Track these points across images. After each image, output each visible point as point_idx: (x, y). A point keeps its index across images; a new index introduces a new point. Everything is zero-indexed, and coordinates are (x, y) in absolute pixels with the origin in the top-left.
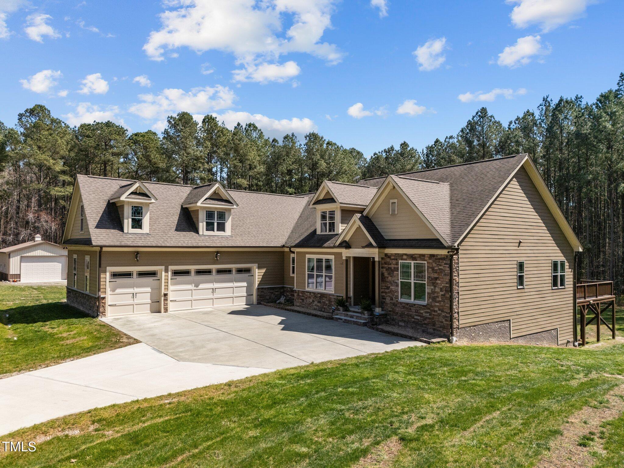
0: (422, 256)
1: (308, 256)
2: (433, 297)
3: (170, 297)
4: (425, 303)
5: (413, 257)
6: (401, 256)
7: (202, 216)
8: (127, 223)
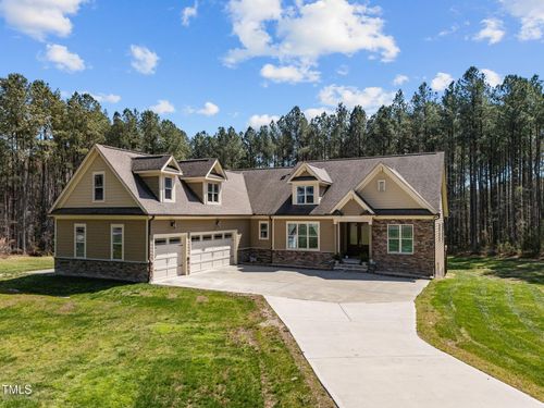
0: (410, 221)
1: (288, 223)
2: (418, 248)
3: (191, 261)
4: (412, 253)
5: (401, 222)
6: (389, 221)
7: (205, 188)
8: (162, 193)
